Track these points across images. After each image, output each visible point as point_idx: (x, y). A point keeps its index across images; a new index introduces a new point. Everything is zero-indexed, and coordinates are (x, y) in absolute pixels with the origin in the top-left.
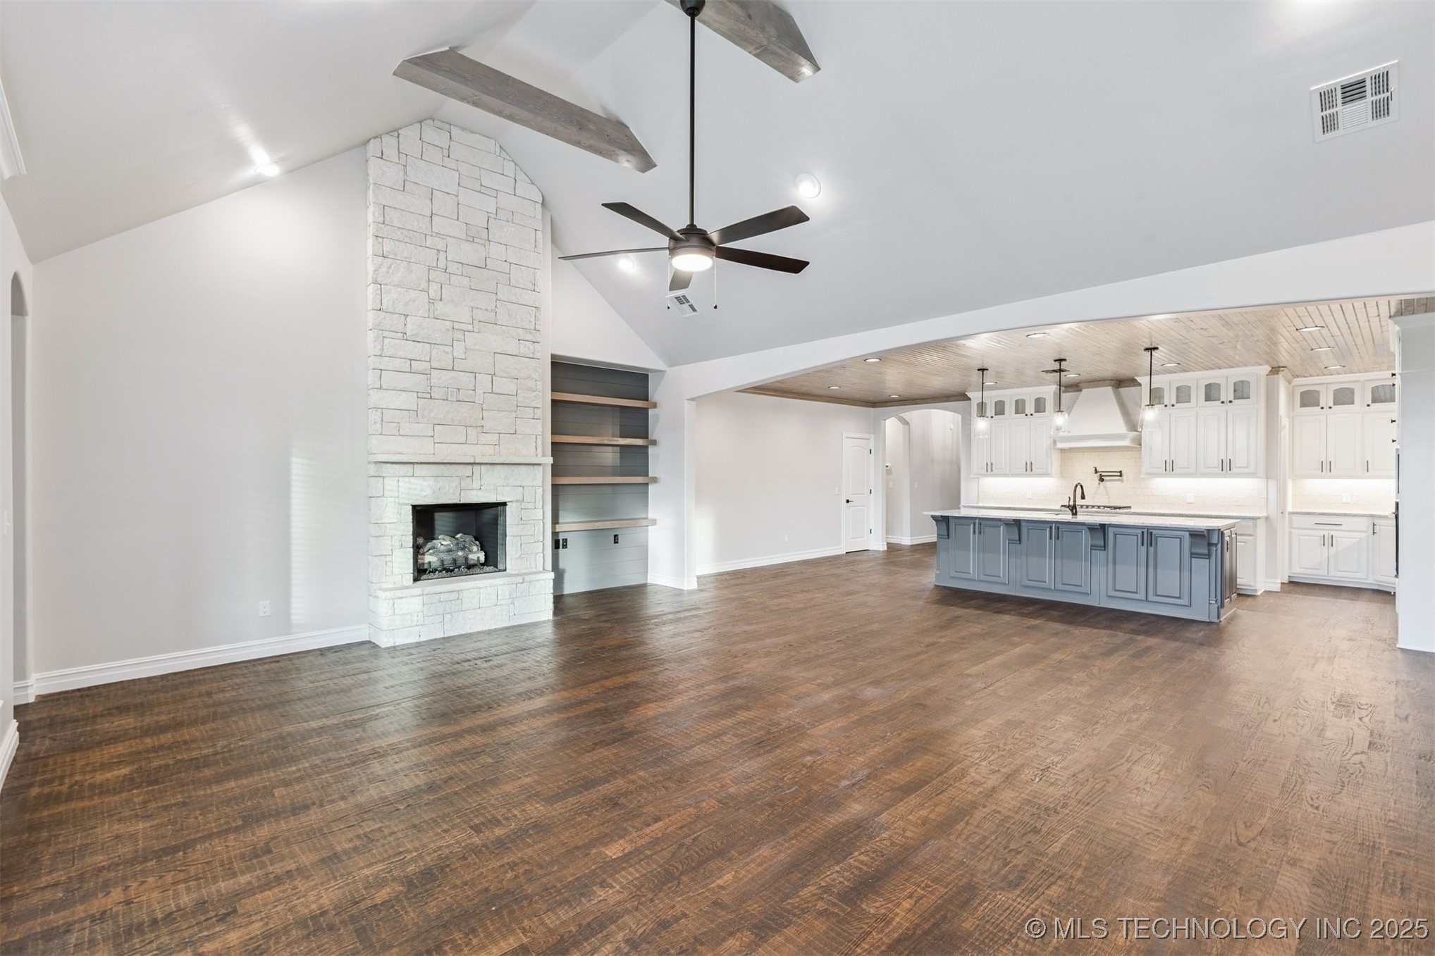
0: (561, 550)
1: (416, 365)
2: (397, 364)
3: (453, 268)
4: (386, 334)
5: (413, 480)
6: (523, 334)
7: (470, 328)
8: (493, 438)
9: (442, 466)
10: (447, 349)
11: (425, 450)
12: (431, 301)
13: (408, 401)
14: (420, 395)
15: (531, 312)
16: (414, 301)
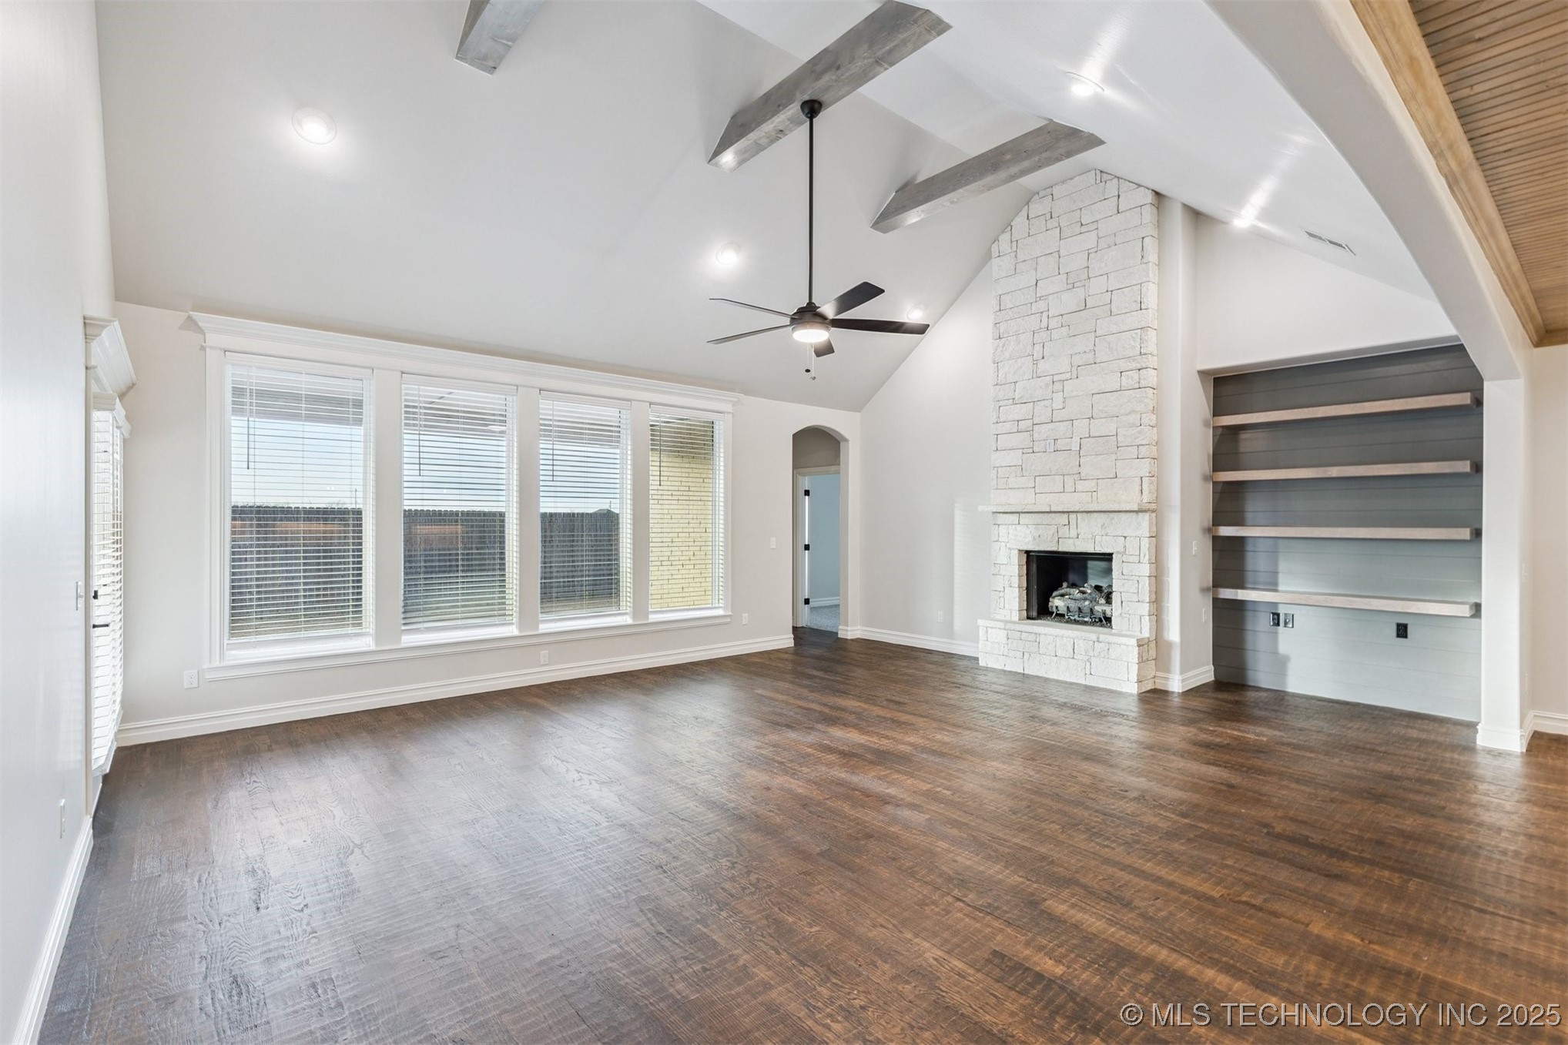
0: (1282, 629)
1: (1023, 425)
2: (1008, 427)
3: (1053, 323)
4: (1001, 403)
5: (1018, 527)
6: (1124, 365)
7: (1068, 376)
8: (1089, 485)
9: (1041, 515)
10: (1045, 403)
11: (1027, 500)
12: (1035, 362)
13: (1015, 458)
14: (1025, 451)
15: (1134, 336)
16: (1021, 367)
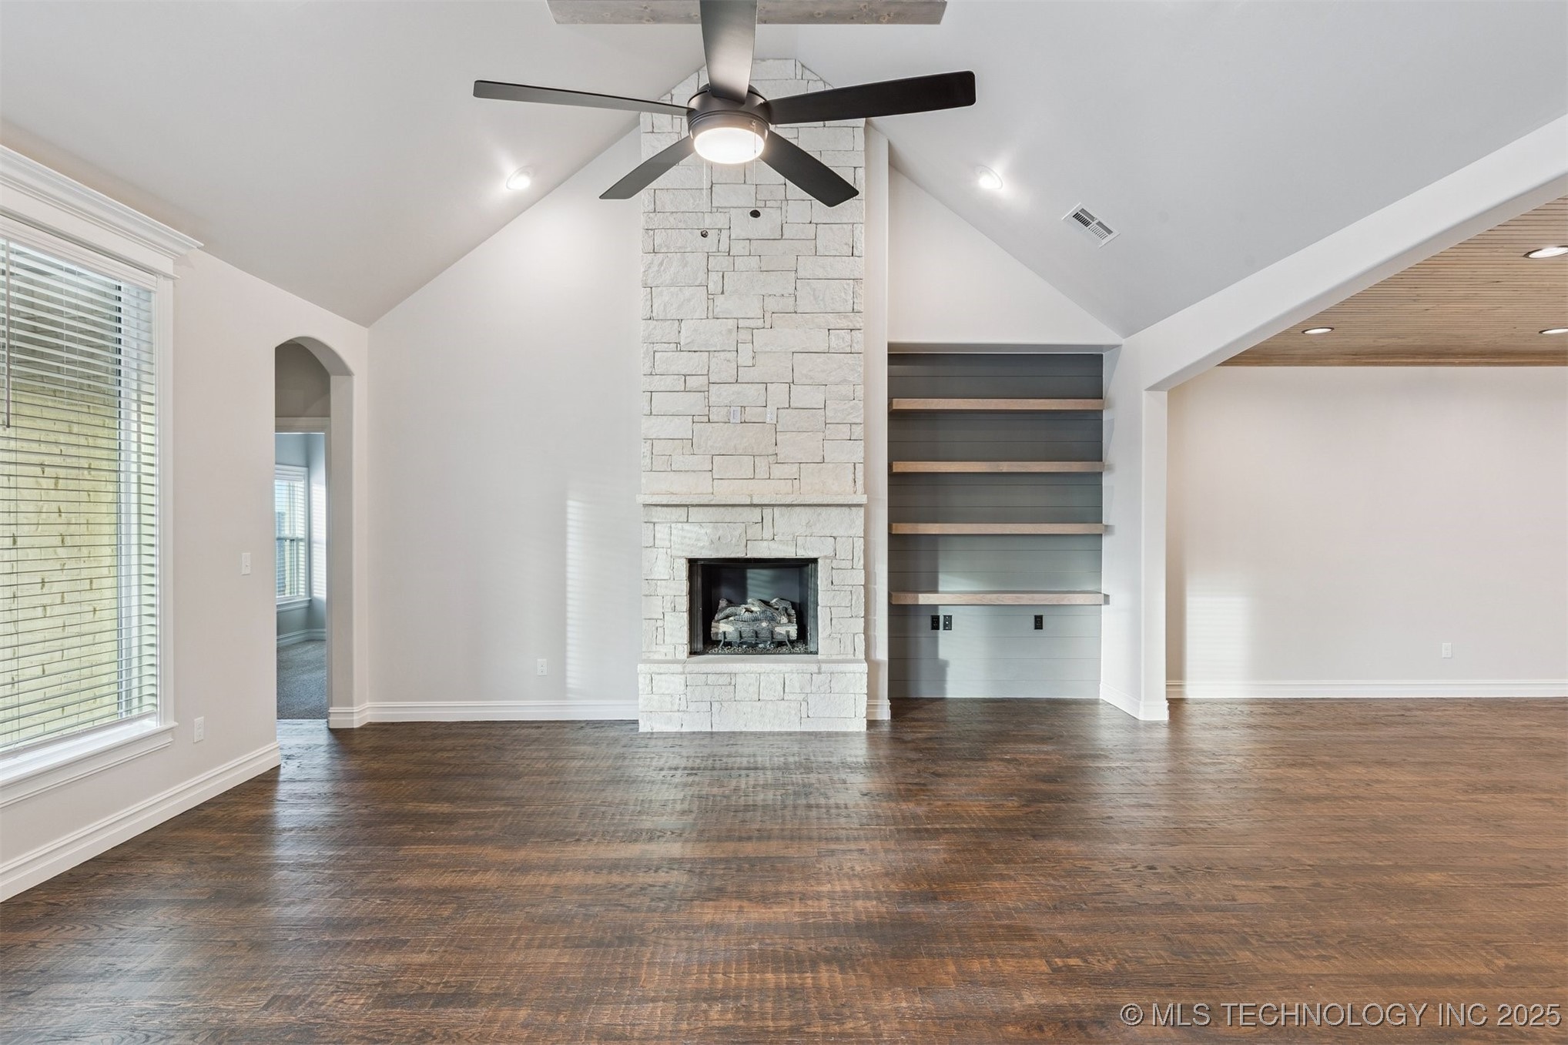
0: (941, 632)
1: (692, 382)
2: (668, 382)
3: (738, 248)
4: (657, 347)
5: (687, 526)
6: (833, 321)
7: (760, 323)
8: (791, 470)
9: (722, 509)
10: (728, 355)
11: (698, 488)
12: (710, 297)
13: (681, 427)
14: (696, 419)
15: (846, 286)
16: (689, 300)
